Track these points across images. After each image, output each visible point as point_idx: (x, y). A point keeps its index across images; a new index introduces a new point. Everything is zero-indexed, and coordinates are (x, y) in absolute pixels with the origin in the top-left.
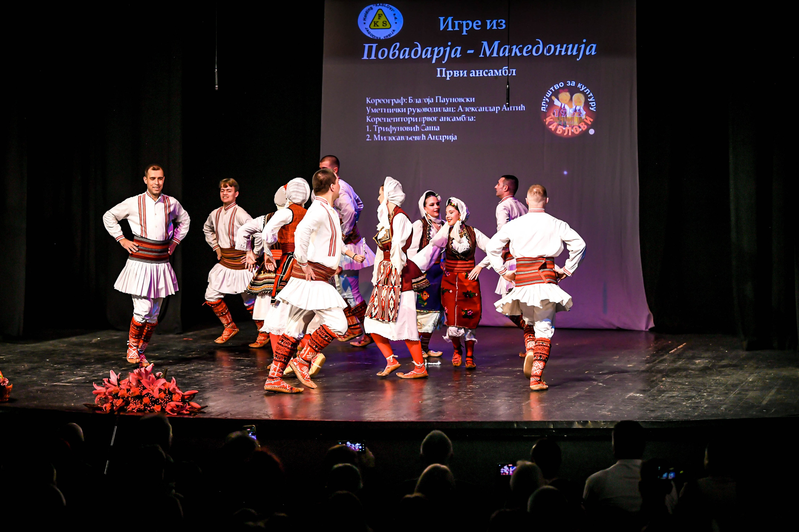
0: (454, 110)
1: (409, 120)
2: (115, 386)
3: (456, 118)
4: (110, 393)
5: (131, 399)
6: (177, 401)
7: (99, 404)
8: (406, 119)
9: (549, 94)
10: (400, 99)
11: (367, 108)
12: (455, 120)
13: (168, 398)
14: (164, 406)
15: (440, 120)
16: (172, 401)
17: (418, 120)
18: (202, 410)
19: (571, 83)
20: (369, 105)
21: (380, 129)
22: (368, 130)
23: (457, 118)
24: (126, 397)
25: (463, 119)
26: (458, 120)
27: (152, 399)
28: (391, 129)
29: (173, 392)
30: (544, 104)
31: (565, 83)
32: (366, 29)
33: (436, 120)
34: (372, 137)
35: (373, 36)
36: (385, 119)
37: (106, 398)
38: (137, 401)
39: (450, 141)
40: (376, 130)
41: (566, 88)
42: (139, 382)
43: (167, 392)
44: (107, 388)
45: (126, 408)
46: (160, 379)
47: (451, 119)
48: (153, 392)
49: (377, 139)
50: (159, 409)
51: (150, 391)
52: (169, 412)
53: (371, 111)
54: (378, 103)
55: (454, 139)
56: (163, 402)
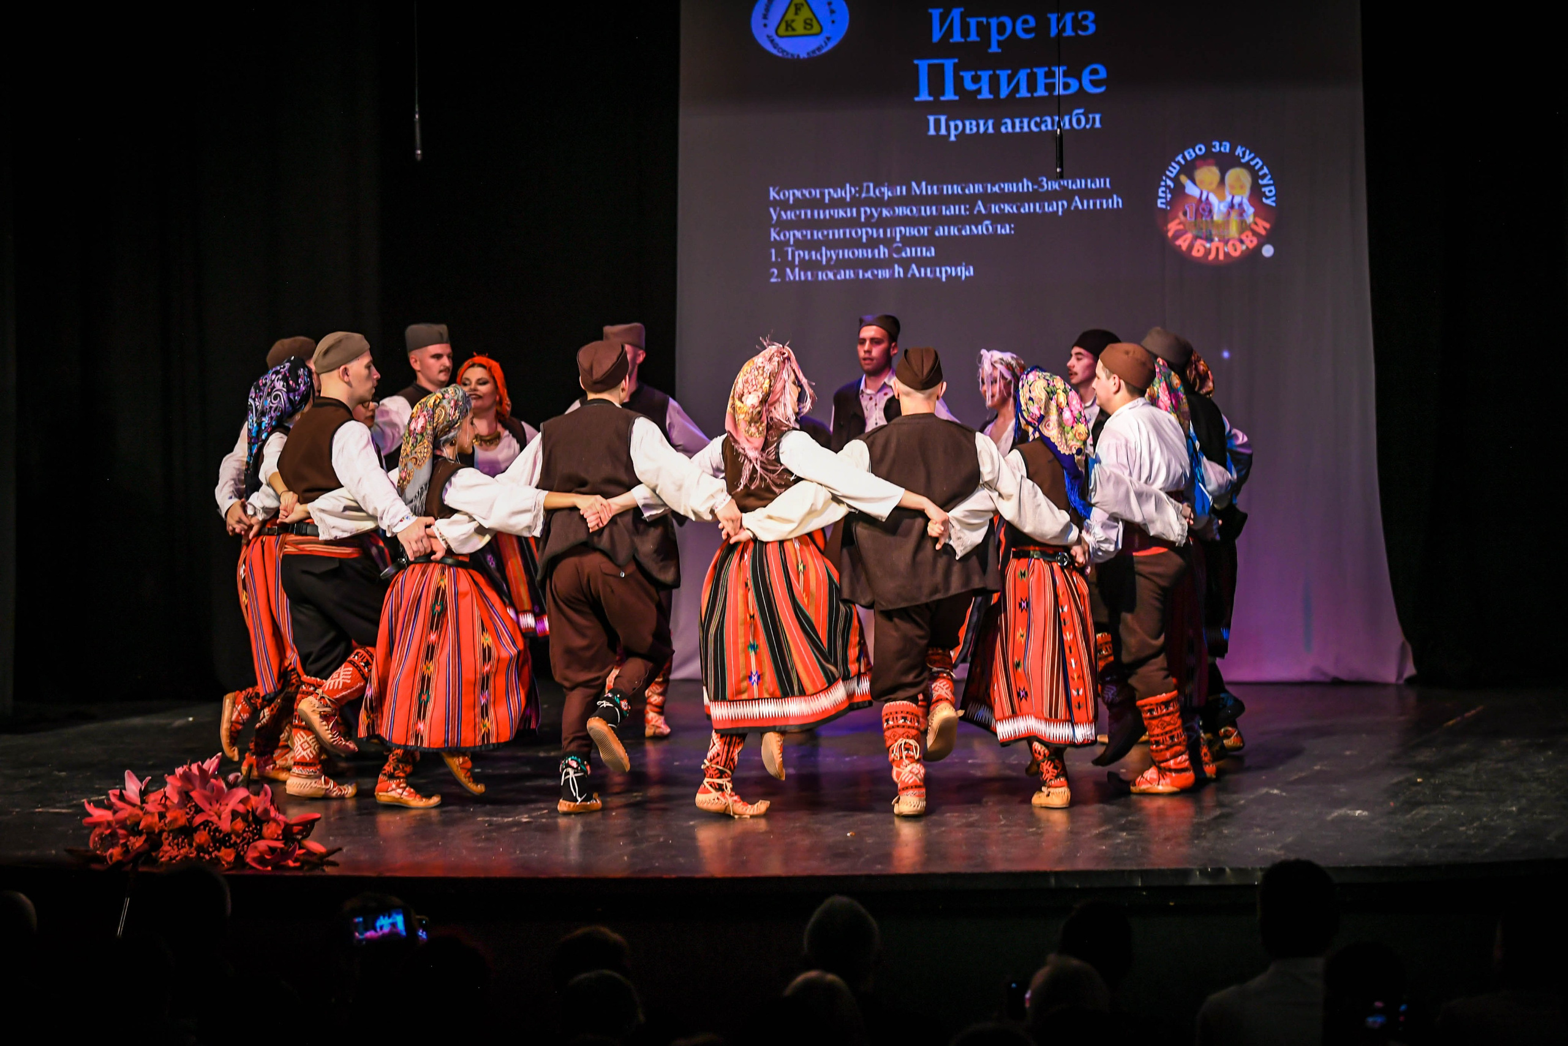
0: (965, 210)
1: (863, 233)
2: (134, 805)
3: (971, 229)
4: (122, 824)
5: (169, 836)
6: (272, 839)
7: (98, 849)
8: (856, 233)
9: (1174, 170)
10: (843, 187)
11: (772, 210)
12: (968, 232)
13: (252, 832)
14: (243, 850)
15: (937, 234)
16: (261, 838)
17: (885, 233)
18: (331, 858)
19: (1220, 146)
20: (776, 203)
21: (799, 255)
22: (774, 259)
23: (973, 227)
24: (157, 831)
25: (987, 229)
26: (975, 232)
27: (215, 834)
28: (825, 255)
29: (263, 818)
30: (1163, 192)
31: (1209, 147)
32: (768, 37)
33: (926, 234)
34: (782, 274)
35: (783, 51)
36: (809, 232)
37: (114, 835)
38: (180, 839)
39: (958, 278)
40: (790, 258)
41: (1209, 158)
42: (185, 796)
43: (251, 818)
44: (115, 812)
45: (157, 856)
46: (234, 790)
47: (959, 231)
48: (220, 818)
49: (792, 278)
50: (231, 858)
51: (211, 816)
52: (254, 865)
53: (779, 216)
54: (796, 199)
55: (967, 274)
56: (241, 842)
